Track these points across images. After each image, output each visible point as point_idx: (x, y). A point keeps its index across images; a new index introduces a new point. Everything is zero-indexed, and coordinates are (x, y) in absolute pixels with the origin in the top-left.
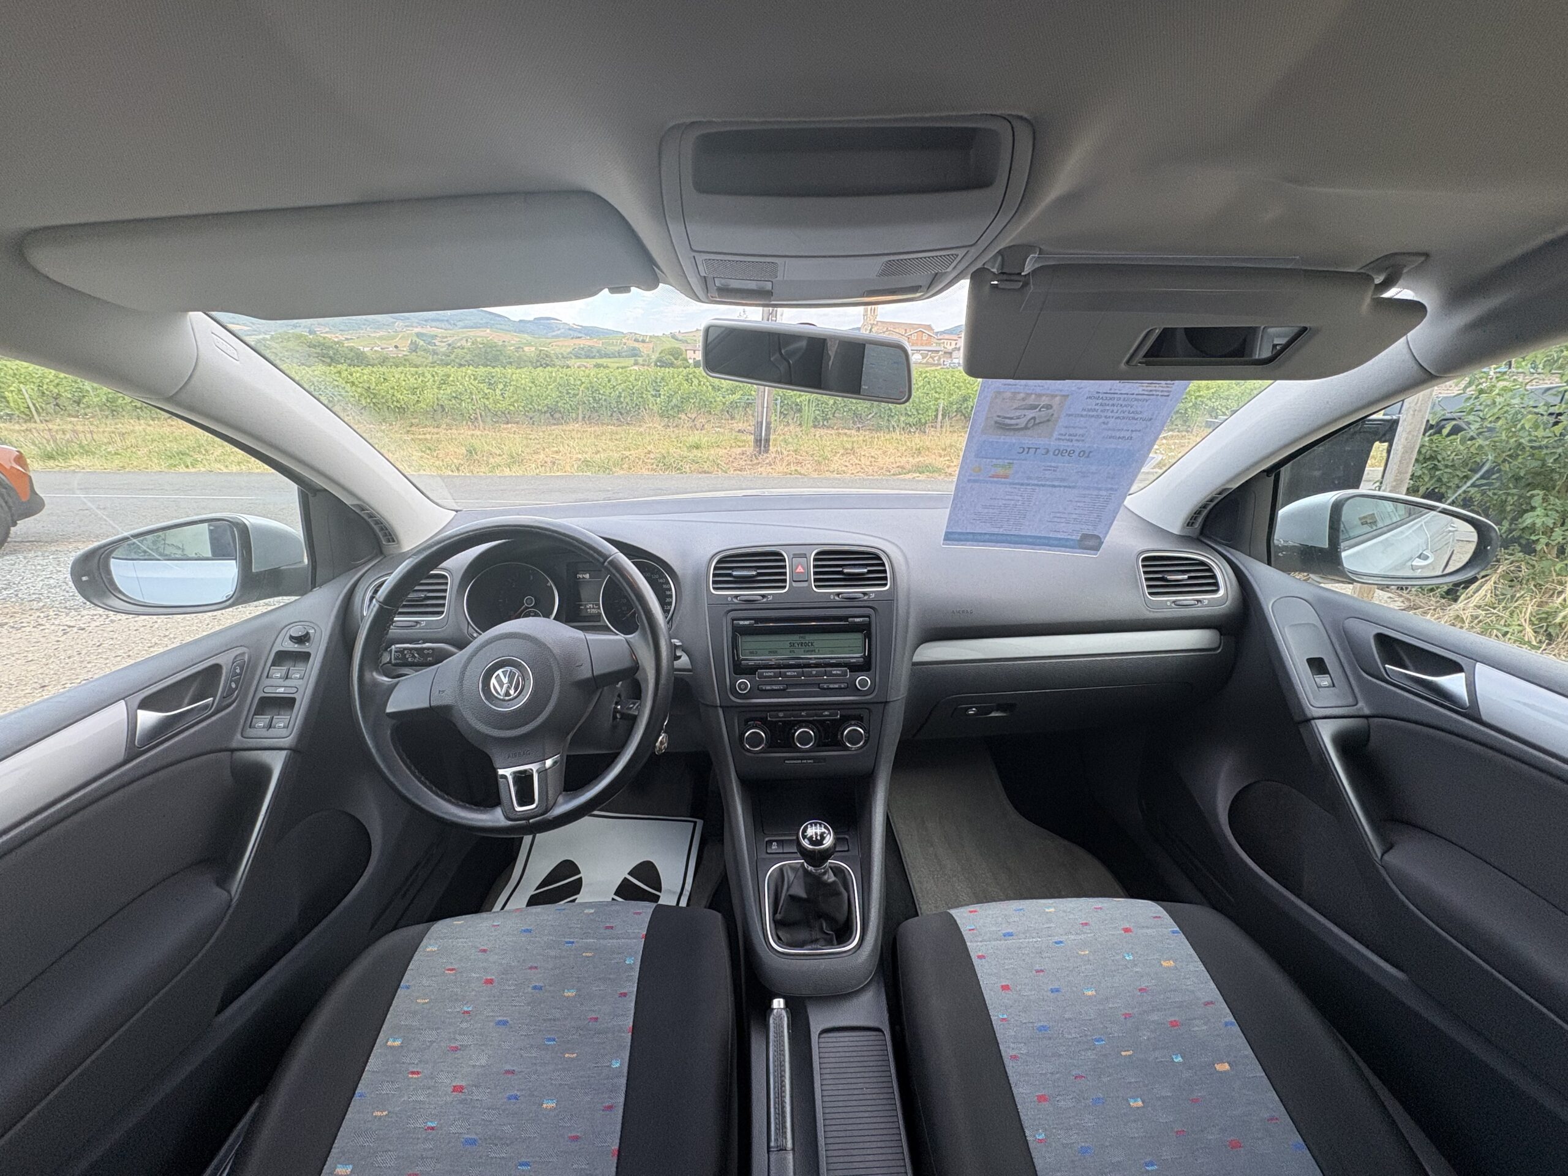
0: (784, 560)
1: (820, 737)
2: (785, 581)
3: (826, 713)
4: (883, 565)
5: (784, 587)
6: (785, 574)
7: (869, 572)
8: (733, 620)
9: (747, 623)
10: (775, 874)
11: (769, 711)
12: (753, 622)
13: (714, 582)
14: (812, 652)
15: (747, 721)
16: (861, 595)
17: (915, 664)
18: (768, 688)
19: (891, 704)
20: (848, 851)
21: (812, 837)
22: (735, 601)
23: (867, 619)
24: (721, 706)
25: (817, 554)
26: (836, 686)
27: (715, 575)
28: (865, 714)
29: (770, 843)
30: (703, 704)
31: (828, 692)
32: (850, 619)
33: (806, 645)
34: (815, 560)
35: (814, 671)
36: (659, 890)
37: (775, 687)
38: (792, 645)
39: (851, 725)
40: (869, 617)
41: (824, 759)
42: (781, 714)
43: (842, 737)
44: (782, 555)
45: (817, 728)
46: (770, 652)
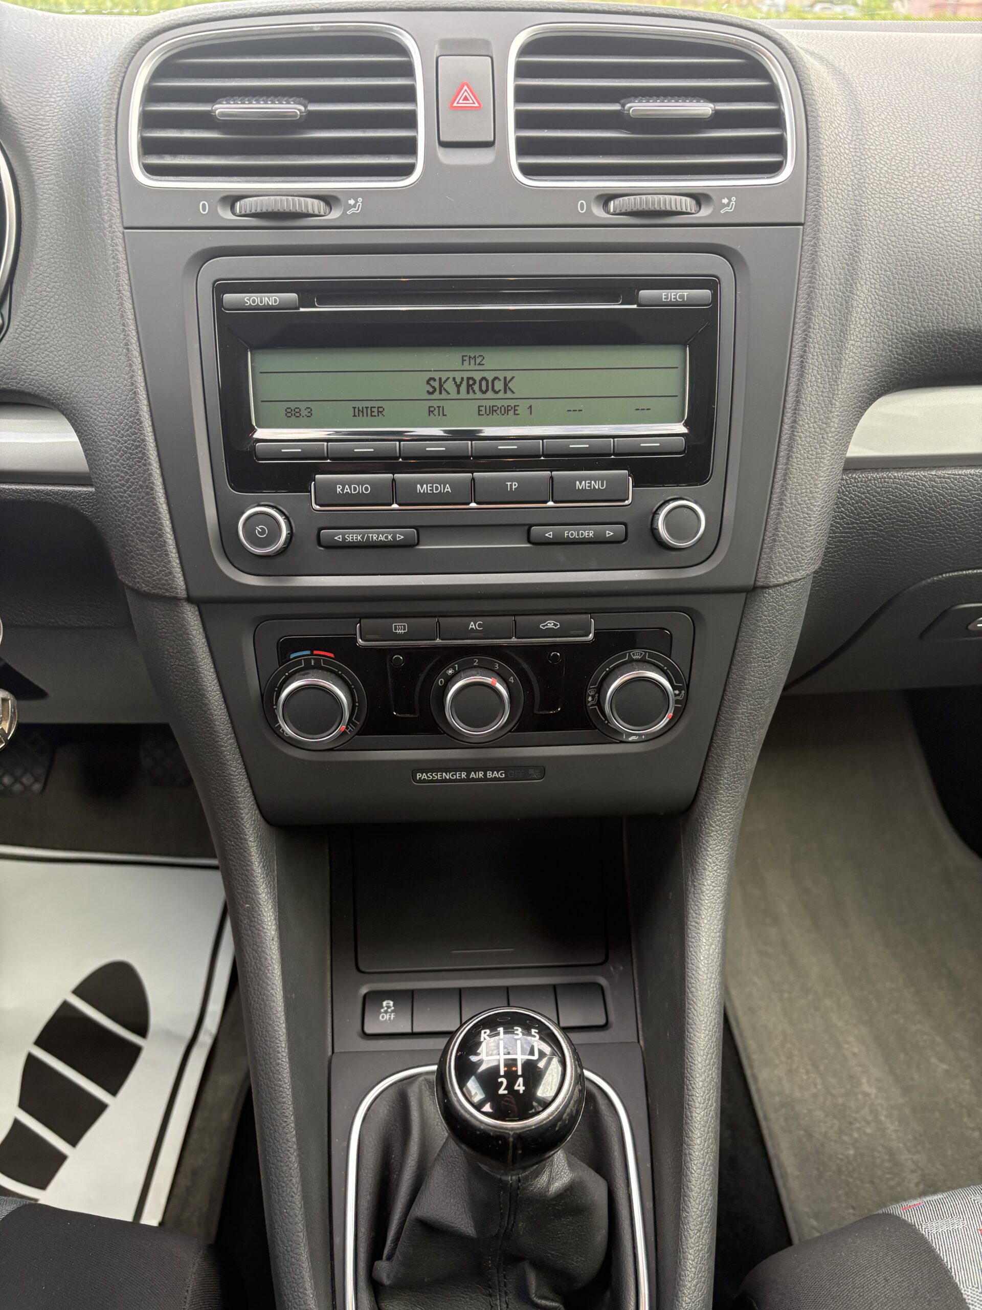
0: (407, 70)
1: (530, 697)
2: (409, 146)
3: (550, 624)
4: (771, 94)
5: (407, 170)
6: (409, 120)
7: (719, 120)
8: (220, 288)
9: (271, 299)
10: (383, 1110)
11: (361, 617)
12: (293, 296)
13: (148, 147)
14: (509, 413)
15: (285, 648)
16: (687, 204)
17: (853, 466)
18: (354, 536)
19: (769, 597)
20: (604, 1027)
21: (493, 1073)
22: (227, 215)
23: (706, 293)
24: (189, 600)
25: (527, 49)
26: (588, 533)
27: (148, 120)
28: (678, 626)
29: (373, 999)
30: (132, 589)
31: (558, 553)
32: (644, 293)
33: (487, 386)
34: (522, 70)
35: (512, 479)
36: (142, 1030)
37: (375, 536)
38: (436, 387)
39: (632, 663)
40: (711, 283)
41: (541, 767)
42: (400, 627)
43: (600, 704)
44: (402, 50)
45: (521, 674)
46: (358, 412)
